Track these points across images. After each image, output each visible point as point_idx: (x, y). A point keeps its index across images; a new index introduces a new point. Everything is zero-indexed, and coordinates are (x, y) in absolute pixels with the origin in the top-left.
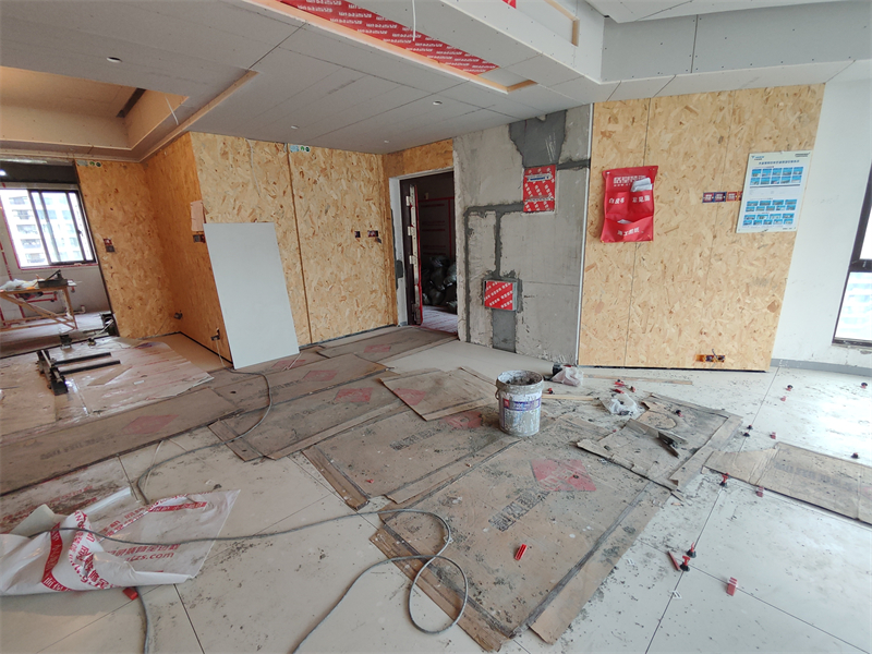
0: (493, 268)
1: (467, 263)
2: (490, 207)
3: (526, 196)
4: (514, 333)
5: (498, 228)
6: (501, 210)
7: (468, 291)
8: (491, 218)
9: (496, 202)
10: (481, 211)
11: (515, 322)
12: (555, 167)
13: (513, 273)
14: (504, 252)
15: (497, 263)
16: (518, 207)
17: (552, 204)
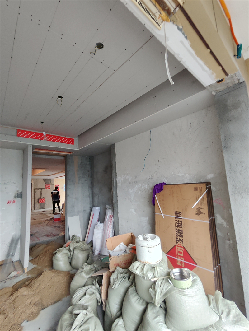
0: (40, 197)
1: (35, 197)
2: (40, 189)
3: (46, 187)
4: (44, 206)
5: (41, 191)
6: (42, 189)
7: (34, 201)
8: (40, 190)
9: (41, 188)
10: (38, 189)
11: (44, 204)
12: (50, 184)
13: (44, 197)
14: (42, 194)
15: (41, 196)
16: (45, 188)
17: (50, 188)
